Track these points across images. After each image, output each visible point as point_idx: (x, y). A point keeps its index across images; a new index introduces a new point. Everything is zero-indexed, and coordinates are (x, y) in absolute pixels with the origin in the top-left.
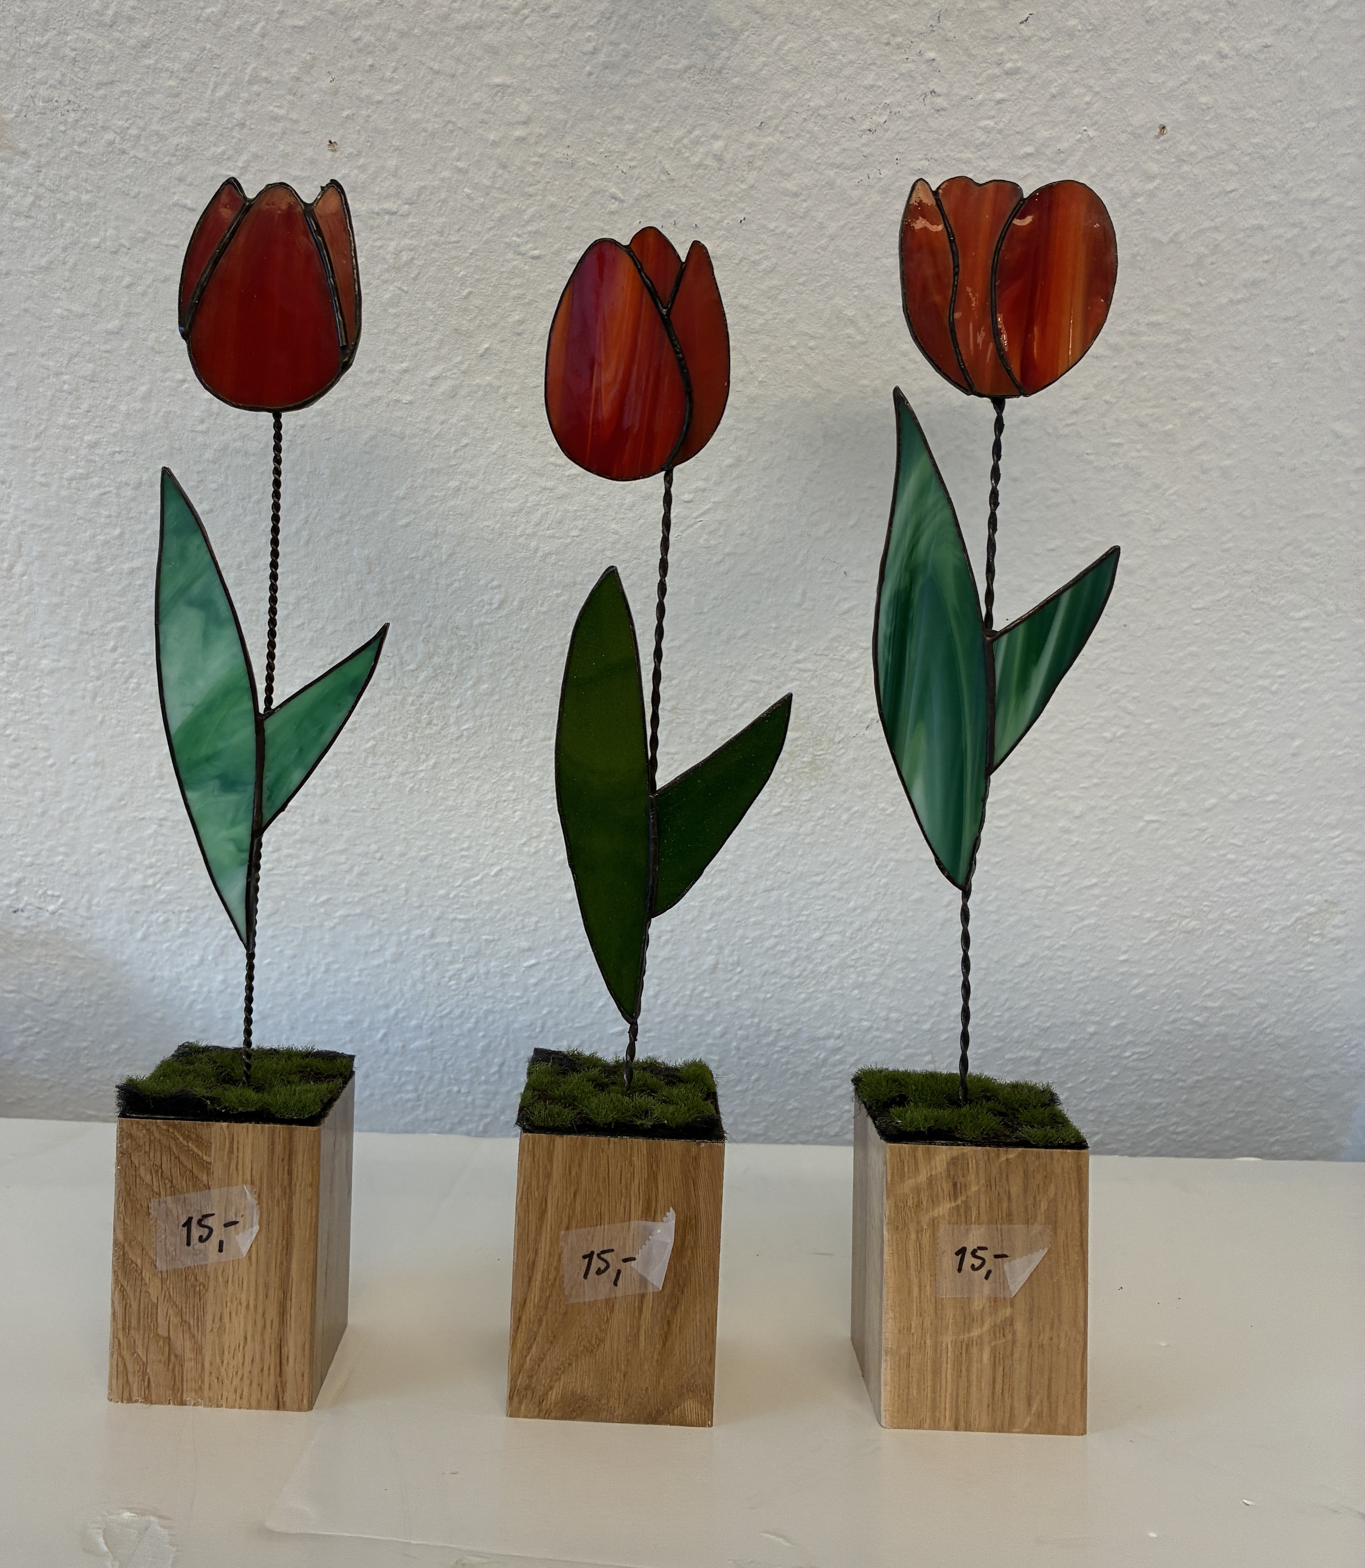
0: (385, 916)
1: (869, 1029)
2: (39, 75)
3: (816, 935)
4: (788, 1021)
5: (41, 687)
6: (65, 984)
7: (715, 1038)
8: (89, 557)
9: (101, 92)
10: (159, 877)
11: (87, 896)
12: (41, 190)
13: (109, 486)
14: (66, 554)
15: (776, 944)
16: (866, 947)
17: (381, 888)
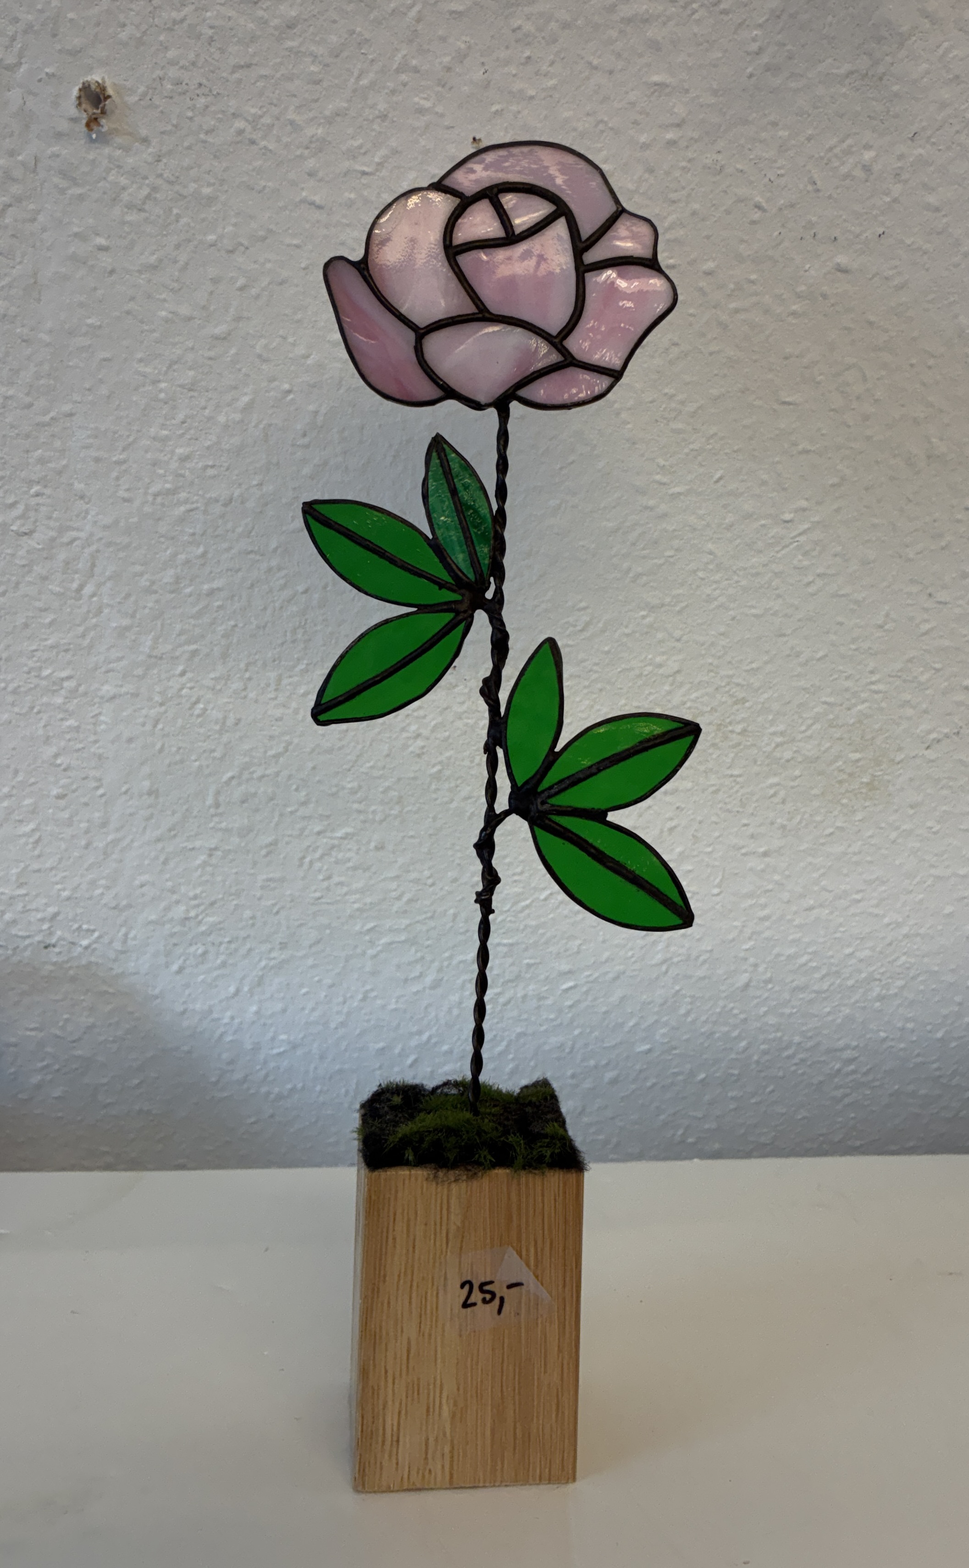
0: (429, 942)
1: (884, 1040)
2: (171, 54)
3: (848, 951)
4: (810, 1034)
5: (100, 714)
6: (91, 1020)
7: (737, 1053)
8: (168, 576)
9: (237, 76)
10: (202, 908)
11: (123, 930)
12: (160, 182)
13: (197, 502)
14: (141, 574)
15: (810, 960)
16: (895, 960)
17: (429, 915)
